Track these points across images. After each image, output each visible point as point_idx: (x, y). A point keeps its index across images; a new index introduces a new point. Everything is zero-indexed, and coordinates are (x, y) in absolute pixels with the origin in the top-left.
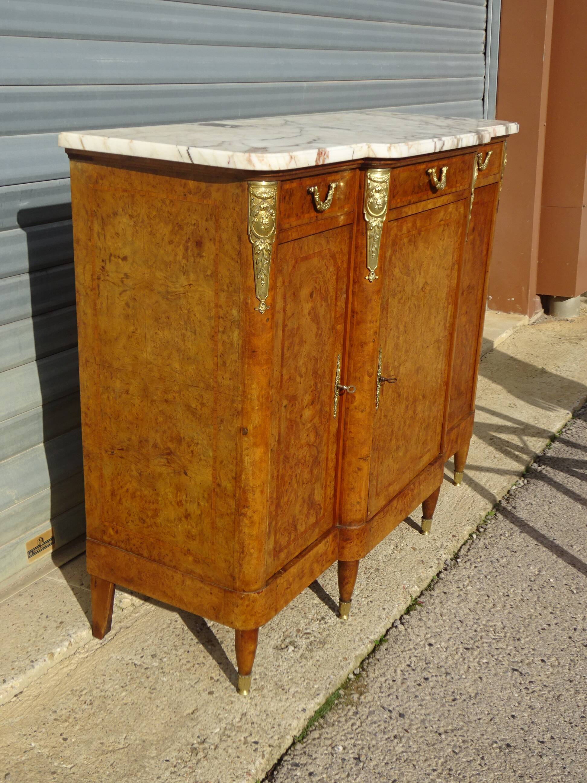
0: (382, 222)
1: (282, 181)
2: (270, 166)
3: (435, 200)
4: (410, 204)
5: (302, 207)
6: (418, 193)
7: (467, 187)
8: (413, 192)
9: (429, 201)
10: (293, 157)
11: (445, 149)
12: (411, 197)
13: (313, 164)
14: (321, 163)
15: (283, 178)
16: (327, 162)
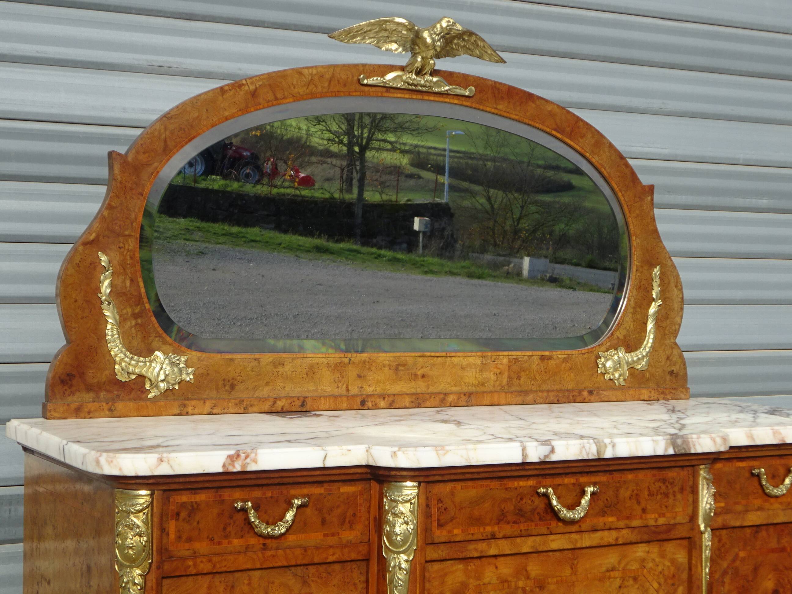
0: (407, 561)
1: (165, 491)
2: (120, 469)
3: (574, 536)
4: (493, 537)
5: (224, 529)
6: (515, 522)
7: (681, 518)
8: (501, 519)
9: (552, 537)
10: (164, 459)
11: (555, 458)
12: (496, 528)
13: (220, 470)
14: (238, 468)
15: (164, 488)
16: (252, 467)
